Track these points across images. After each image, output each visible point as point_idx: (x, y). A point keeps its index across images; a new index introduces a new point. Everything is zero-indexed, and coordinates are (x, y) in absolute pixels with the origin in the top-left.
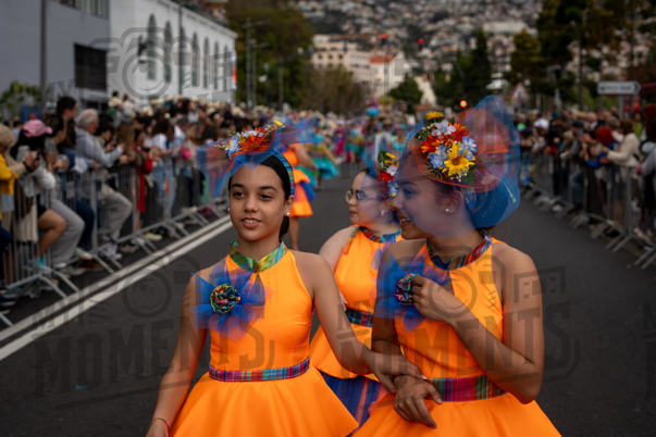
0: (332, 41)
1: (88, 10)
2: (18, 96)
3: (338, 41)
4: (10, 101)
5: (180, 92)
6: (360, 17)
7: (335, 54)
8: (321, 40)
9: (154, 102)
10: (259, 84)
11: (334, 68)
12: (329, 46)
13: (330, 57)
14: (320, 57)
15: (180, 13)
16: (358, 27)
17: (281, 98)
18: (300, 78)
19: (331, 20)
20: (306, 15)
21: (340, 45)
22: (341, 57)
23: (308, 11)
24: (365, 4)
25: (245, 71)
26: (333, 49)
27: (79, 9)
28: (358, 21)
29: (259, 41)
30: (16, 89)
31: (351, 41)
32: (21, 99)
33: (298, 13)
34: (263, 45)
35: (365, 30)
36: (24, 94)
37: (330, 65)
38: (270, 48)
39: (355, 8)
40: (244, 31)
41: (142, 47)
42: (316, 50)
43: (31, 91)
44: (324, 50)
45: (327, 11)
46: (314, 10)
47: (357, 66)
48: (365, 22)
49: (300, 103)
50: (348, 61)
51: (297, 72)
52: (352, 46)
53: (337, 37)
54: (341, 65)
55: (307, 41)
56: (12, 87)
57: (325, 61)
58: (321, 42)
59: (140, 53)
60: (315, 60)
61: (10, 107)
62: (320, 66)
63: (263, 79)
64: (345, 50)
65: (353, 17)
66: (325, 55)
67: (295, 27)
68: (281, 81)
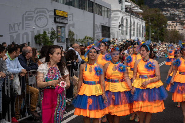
0: (172, 23)
1: (105, 16)
2: (87, 40)
3: (174, 22)
4: (84, 41)
5: (131, 38)
6: (180, 15)
7: (173, 26)
8: (169, 22)
9: (123, 41)
10: (152, 35)
11: (173, 30)
12: (171, 24)
13: (172, 27)
14: (169, 27)
15: (130, 16)
16: (180, 18)
17: (158, 39)
18: (163, 33)
19: (172, 16)
20: (165, 15)
21: (175, 24)
22: (175, 27)
23: (165, 14)
24: (182, 12)
25: (148, 32)
26: (173, 25)
27: (103, 16)
28: (180, 17)
29: (152, 23)
30: (86, 38)
31: (178, 23)
32: (88, 40)
33: (163, 15)
34: (153, 24)
35: (182, 19)
36: (88, 39)
37: (172, 29)
38: (155, 25)
39: (179, 13)
40: (148, 21)
41: (120, 26)
42: (168, 25)
43: (90, 38)
44: (170, 25)
45: (171, 14)
46: (167, 14)
47: (180, 29)
48: (182, 17)
49: (164, 40)
50: (177, 28)
51: (163, 31)
52: (178, 24)
53: (174, 21)
54: (175, 29)
55: (165, 23)
56: (85, 37)
57: (171, 28)
58: (169, 23)
59: (119, 28)
60: (168, 28)
61: (85, 42)
62: (169, 29)
63: (153, 34)
64: (177, 25)
65: (178, 16)
66: (170, 27)
67: (162, 19)
68: (158, 34)
